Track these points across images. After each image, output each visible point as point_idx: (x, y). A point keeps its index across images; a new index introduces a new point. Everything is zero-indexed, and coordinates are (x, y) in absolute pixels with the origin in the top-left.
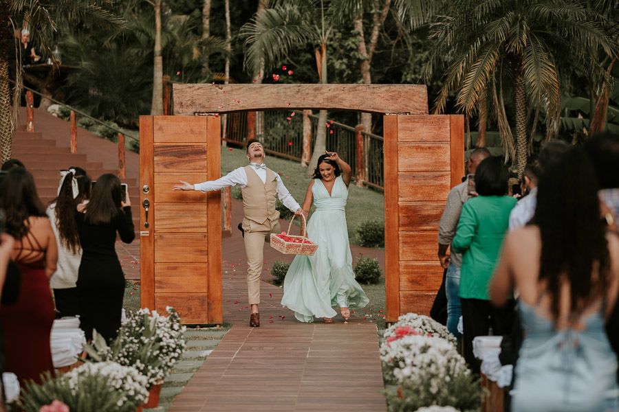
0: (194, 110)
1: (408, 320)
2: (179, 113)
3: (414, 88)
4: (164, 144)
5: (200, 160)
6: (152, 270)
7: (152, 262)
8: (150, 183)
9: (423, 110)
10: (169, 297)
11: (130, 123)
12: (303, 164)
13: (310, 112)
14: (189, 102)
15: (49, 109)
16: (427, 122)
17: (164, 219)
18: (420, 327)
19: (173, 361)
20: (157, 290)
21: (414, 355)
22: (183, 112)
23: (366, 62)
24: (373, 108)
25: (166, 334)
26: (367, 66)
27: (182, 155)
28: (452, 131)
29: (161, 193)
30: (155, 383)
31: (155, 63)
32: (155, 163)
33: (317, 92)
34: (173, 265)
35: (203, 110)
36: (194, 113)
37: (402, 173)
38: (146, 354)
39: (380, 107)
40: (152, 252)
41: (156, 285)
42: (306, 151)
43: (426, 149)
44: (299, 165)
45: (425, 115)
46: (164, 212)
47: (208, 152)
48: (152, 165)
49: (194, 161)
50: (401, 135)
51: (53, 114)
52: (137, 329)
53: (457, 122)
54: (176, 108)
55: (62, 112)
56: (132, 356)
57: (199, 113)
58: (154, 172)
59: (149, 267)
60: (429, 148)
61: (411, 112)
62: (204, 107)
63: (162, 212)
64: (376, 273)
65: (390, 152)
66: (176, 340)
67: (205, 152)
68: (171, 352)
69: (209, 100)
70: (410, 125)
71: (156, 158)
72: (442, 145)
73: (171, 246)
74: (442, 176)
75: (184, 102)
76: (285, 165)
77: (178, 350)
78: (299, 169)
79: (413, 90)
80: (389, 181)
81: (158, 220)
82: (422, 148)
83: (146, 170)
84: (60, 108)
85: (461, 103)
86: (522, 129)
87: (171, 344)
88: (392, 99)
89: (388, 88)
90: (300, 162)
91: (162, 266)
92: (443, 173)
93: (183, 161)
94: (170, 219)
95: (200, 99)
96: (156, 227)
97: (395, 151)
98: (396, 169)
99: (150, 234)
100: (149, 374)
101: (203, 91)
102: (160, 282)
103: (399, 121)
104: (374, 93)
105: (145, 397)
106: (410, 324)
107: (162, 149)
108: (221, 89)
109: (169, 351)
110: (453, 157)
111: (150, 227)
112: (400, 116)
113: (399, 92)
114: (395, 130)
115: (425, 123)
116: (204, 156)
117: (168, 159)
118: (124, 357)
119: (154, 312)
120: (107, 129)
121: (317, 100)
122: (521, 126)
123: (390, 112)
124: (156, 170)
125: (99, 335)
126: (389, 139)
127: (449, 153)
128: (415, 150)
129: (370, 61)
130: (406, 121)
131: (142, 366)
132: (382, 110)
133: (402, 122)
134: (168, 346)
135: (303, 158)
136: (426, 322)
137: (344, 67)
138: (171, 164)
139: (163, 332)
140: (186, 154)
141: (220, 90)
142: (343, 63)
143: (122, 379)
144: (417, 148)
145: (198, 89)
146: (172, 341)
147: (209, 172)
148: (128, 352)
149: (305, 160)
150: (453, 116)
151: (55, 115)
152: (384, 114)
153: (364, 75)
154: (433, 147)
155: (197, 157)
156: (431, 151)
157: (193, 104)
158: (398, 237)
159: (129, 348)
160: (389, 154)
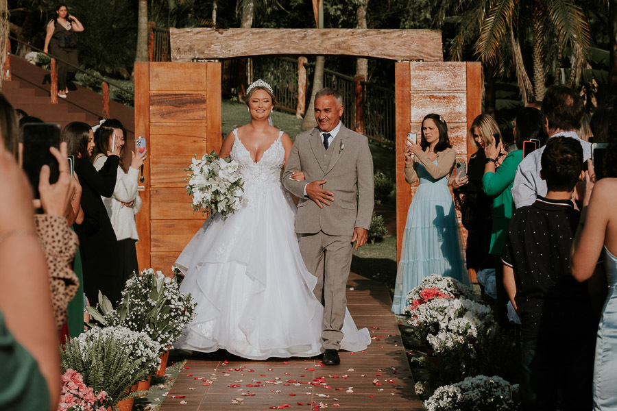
0: (192, 56)
1: (432, 281)
2: (176, 59)
3: (427, 33)
4: (160, 92)
5: (199, 109)
6: (148, 227)
7: (148, 218)
8: (146, 134)
9: (438, 56)
10: (167, 257)
11: (113, 72)
12: (299, 116)
13: (305, 60)
14: (187, 48)
15: (26, 57)
16: (442, 70)
17: (160, 173)
18: (445, 289)
19: (182, 325)
20: (152, 249)
21: (449, 319)
22: (180, 59)
23: (362, 7)
24: (384, 55)
25: (174, 296)
26: (362, 12)
27: (179, 104)
28: (469, 79)
29: (157, 145)
30: (166, 349)
31: (139, 7)
32: (151, 112)
33: (325, 37)
34: (170, 223)
35: (202, 57)
36: (193, 60)
37: (415, 124)
38: (155, 318)
39: (391, 54)
40: (147, 208)
41: (152, 243)
42: (302, 103)
43: (440, 98)
44: (294, 116)
45: (440, 62)
46: (162, 165)
47: (208, 101)
48: (147, 114)
49: (193, 111)
50: (414, 84)
51: (31, 62)
52: (143, 290)
53: (474, 70)
54: (174, 54)
55: (41, 59)
56: (140, 320)
57: (198, 59)
58: (150, 122)
59: (145, 224)
60: (444, 97)
61: (425, 59)
62: (203, 53)
63: (159, 165)
64: (380, 231)
65: (402, 102)
66: (185, 302)
67: (204, 102)
68: (180, 315)
69: (208, 45)
70: (423, 73)
71: (151, 108)
72: (457, 95)
73: (168, 201)
74: (458, 127)
75: (182, 48)
76: (278, 116)
77: (187, 313)
78: (294, 121)
79: (427, 35)
80: (400, 133)
81: (154, 174)
82: (436, 97)
83: (141, 120)
84: (38, 55)
85: (480, 50)
86: (540, 78)
87: (180, 307)
88: (404, 45)
89: (400, 33)
90: (295, 114)
91: (160, 224)
92: (458, 124)
93: (181, 111)
94: (167, 172)
95: (198, 45)
96: (152, 181)
97: (407, 101)
98: (409, 121)
99: (146, 188)
100: (159, 339)
101: (202, 36)
102: (156, 241)
103: (411, 68)
104: (385, 38)
105: (158, 364)
106: (434, 285)
107: (158, 98)
108: (222, 33)
109: (178, 314)
110: (469, 108)
111: (146, 181)
112: (414, 64)
113: (412, 38)
114: (408, 78)
115: (439, 71)
116: (203, 106)
117: (165, 108)
118: (133, 321)
119: (159, 273)
120: (89, 77)
121: (324, 46)
122: (538, 75)
123: (402, 59)
124: (152, 120)
125: (105, 297)
126: (401, 88)
127: (465, 102)
128: (429, 100)
129: (366, 7)
130: (418, 68)
131: (151, 331)
132: (394, 56)
133: (414, 70)
134: (177, 309)
135: (298, 109)
136: (451, 283)
137: (339, 13)
138: (169, 113)
139: (171, 293)
140: (185, 104)
141: (220, 35)
142: (339, 9)
143: (134, 345)
144: (431, 97)
145: (197, 33)
146: (181, 303)
147: (209, 123)
148: (137, 316)
149: (300, 111)
150: (470, 64)
151: (33, 63)
152: (396, 61)
153: (360, 21)
154: (448, 97)
155: (197, 107)
156: (446, 100)
157: (191, 49)
158: (411, 192)
159: (137, 311)
160: (400, 104)
